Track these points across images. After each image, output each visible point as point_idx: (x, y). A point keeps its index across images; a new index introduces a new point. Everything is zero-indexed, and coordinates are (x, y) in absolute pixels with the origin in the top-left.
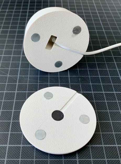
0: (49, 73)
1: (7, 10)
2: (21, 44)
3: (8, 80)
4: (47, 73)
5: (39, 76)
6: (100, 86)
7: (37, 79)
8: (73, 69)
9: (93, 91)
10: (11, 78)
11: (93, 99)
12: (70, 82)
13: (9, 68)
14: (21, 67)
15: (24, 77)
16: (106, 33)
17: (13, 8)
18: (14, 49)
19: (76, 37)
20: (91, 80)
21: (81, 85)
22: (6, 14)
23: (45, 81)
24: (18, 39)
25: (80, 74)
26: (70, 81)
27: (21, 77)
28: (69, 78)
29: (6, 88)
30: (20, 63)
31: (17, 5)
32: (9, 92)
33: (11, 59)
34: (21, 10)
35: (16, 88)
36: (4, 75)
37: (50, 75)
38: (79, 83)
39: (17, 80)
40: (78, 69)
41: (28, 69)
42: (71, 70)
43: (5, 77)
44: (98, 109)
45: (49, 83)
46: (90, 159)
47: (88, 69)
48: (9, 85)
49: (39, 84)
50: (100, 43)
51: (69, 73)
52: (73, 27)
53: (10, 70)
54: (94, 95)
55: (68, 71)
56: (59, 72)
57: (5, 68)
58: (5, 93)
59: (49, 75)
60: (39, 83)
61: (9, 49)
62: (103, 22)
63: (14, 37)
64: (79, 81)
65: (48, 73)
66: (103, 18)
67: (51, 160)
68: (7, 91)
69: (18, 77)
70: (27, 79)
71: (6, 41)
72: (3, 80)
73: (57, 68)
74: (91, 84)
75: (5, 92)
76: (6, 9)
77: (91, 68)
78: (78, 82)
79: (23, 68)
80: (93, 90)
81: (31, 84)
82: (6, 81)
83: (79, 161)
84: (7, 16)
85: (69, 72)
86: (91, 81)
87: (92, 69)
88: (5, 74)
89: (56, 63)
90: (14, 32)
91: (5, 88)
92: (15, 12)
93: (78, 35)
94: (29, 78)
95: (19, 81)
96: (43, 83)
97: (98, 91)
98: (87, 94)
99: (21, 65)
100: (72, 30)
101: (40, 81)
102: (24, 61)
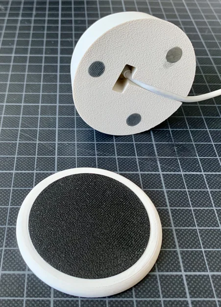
0: (115, 136)
1: (20, 18)
2: (55, 82)
3: (38, 149)
4: (110, 137)
5: (95, 142)
6: (217, 162)
7: (92, 148)
8: (159, 130)
9: (204, 172)
10: (44, 145)
11: (205, 187)
12: (156, 153)
13: (37, 128)
14: (59, 125)
15: (67, 143)
16: (215, 62)
17: (30, 14)
18: (43, 92)
19: (171, 67)
20: (197, 150)
21: (180, 159)
22: (19, 25)
23: (108, 152)
24: (48, 73)
25: (174, 139)
26: (158, 153)
27: (62, 144)
28: (155, 146)
29: (37, 165)
30: (57, 119)
31: (37, 9)
32: (42, 172)
33: (39, 110)
34: (47, 18)
35: (54, 164)
36: (30, 141)
37: (116, 141)
38: (176, 156)
39: (55, 149)
40: (170, 129)
41: (72, 130)
42: (156, 130)
43: (31, 144)
44: (216, 204)
45: (116, 155)
46: (213, 299)
47: (189, 129)
48: (41, 160)
49: (96, 157)
50: (207, 79)
51: (154, 138)
52: (168, 49)
53: (39, 132)
54: (206, 178)
55: (150, 133)
56: (134, 135)
57: (30, 127)
58: (35, 175)
59: (114, 140)
60: (98, 155)
61: (33, 92)
62: (206, 41)
63: (38, 69)
64: (174, 151)
65: (112, 136)
66: (205, 32)
67: (138, 299)
68: (39, 170)
69: (57, 145)
70: (73, 148)
71: (26, 78)
72: (29, 150)
73: (130, 126)
74: (198, 157)
75: (35, 172)
76: (17, 15)
77: (194, 128)
78: (173, 154)
79: (62, 128)
80: (203, 169)
81: (82, 158)
82: (35, 152)
83: (192, 303)
84: (21, 29)
85: (154, 135)
86: (198, 153)
87: (196, 128)
88: (32, 139)
89: (130, 116)
90: (39, 60)
91: (34, 165)
92: (35, 21)
93: (176, 64)
94: (77, 146)
95: (58, 152)
96: (105, 155)
97: (212, 171)
98: (192, 176)
99: (59, 121)
100: (166, 55)
101: (99, 151)
102: (63, 115)
